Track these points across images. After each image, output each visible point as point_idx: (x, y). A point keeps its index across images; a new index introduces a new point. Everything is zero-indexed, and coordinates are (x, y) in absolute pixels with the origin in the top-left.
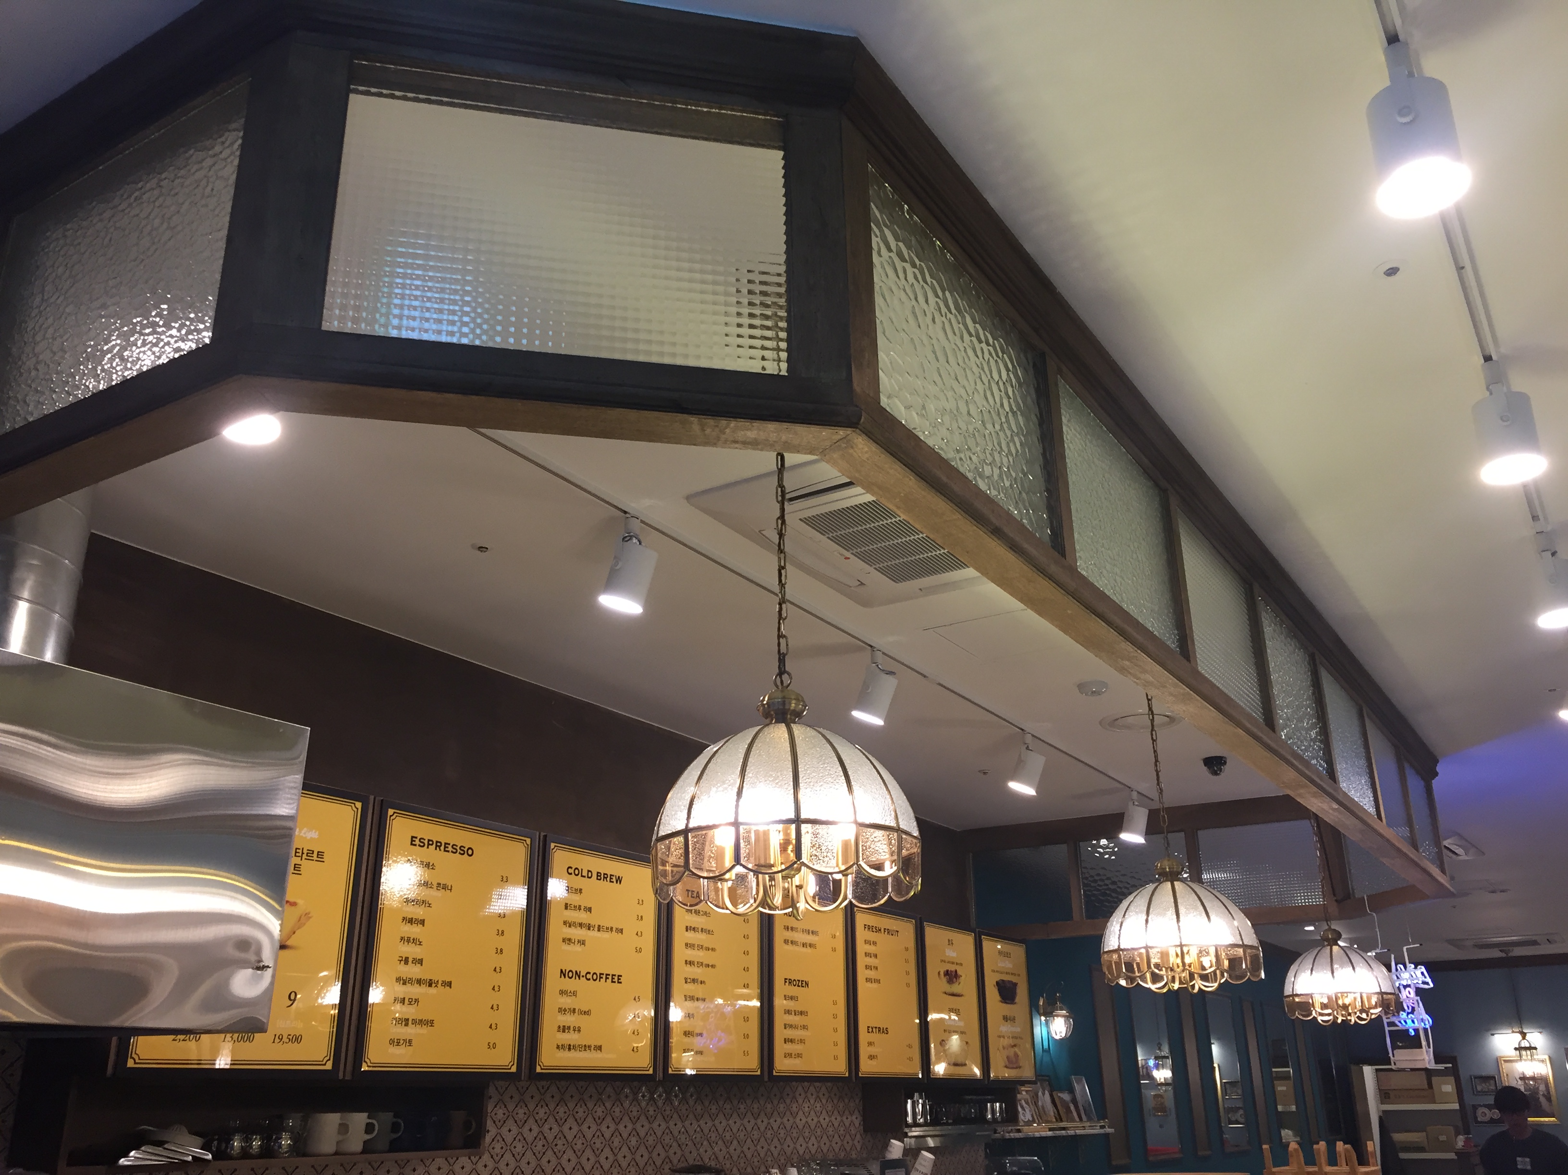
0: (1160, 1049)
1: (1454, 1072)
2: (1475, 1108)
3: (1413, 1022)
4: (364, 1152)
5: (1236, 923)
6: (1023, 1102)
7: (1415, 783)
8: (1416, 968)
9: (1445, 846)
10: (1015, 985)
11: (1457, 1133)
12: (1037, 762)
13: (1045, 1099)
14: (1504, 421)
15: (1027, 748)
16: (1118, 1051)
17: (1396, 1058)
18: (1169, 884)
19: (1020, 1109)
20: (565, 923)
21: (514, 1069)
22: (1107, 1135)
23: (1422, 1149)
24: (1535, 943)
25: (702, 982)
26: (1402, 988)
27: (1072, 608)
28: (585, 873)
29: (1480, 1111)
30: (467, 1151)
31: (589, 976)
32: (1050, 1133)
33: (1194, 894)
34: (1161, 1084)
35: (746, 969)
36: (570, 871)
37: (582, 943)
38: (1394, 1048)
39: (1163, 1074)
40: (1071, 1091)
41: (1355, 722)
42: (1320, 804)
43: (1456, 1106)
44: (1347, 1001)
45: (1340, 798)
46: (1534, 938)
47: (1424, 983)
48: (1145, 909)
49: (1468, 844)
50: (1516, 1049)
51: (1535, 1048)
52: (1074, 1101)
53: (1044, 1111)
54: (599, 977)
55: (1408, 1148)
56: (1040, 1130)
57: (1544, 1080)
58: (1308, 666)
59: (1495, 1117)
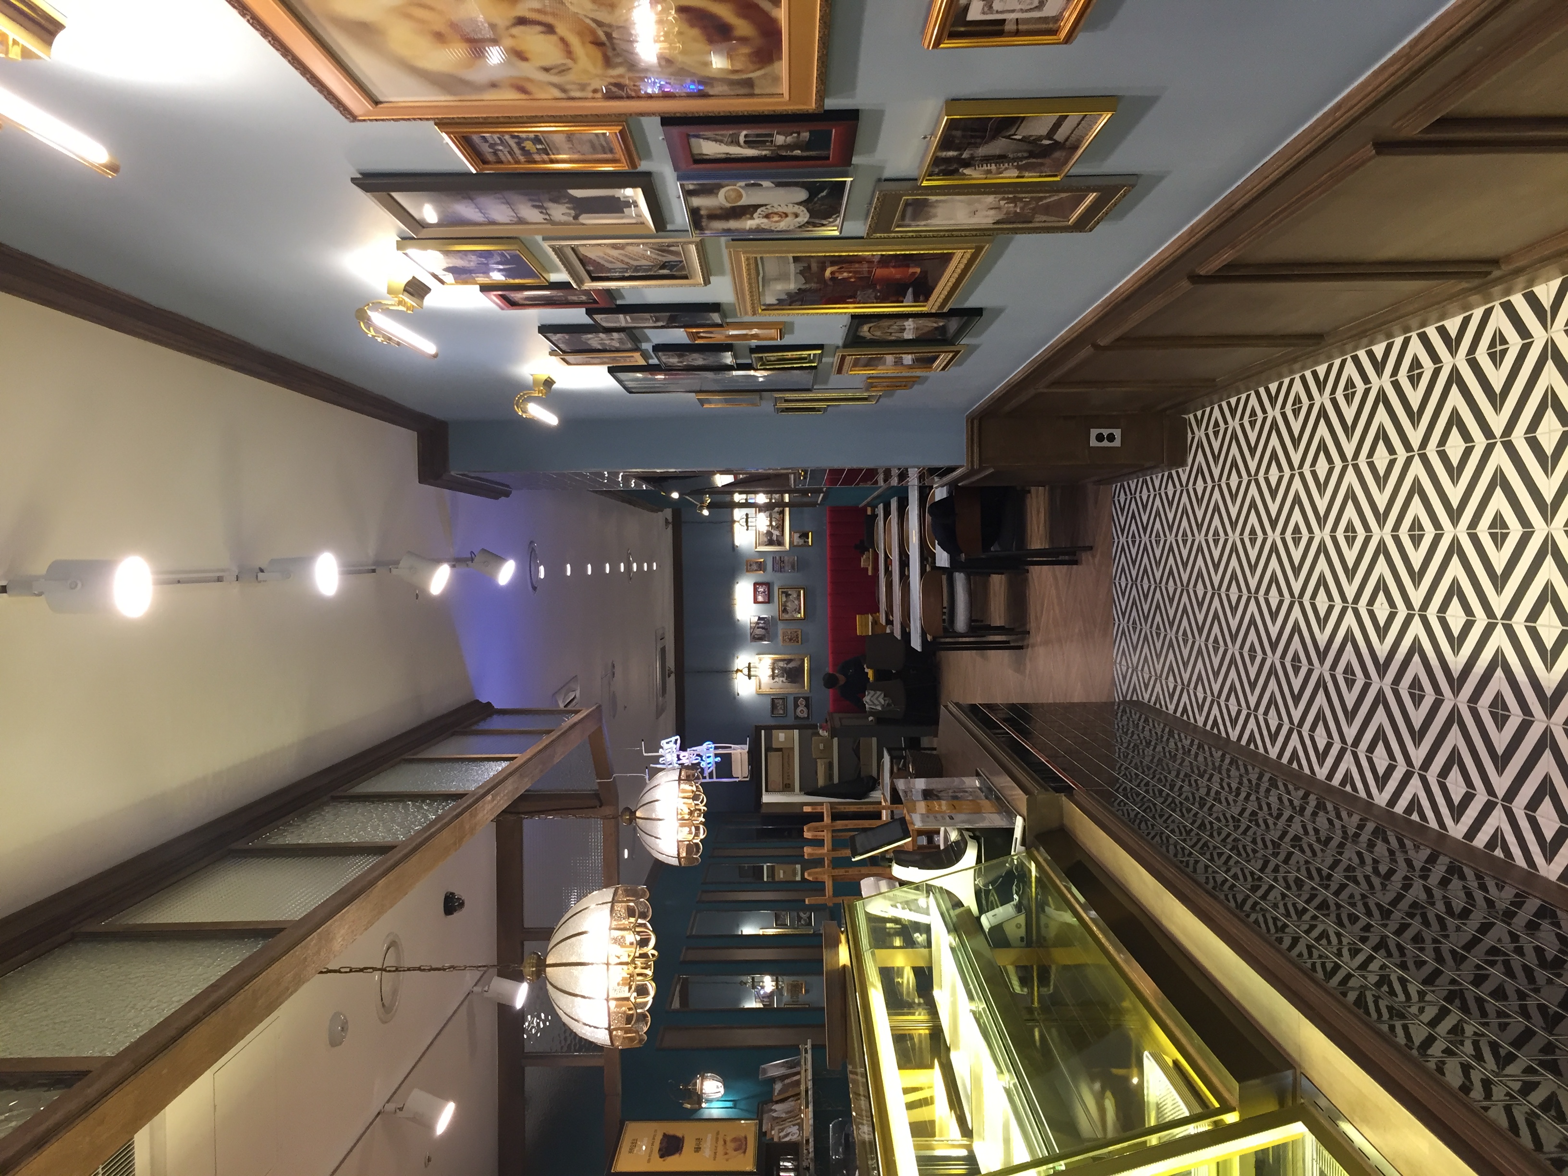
0: (745, 984)
1: (769, 729)
2: (797, 717)
3: (709, 757)
5: (593, 906)
6: (782, 1134)
7: (496, 723)
8: (662, 748)
9: (565, 706)
10: (665, 1135)
11: (818, 734)
12: (417, 1098)
13: (779, 1109)
14: (76, 586)
15: (401, 1109)
16: (745, 1028)
17: (740, 776)
18: (548, 970)
19: (787, 1139)
22: (813, 1047)
23: (830, 765)
24: (663, 650)
26: (680, 762)
27: (161, 1067)
29: (799, 714)
32: (811, 1108)
33: (560, 945)
34: (777, 985)
38: (732, 777)
39: (768, 984)
40: (773, 1080)
41: (415, 767)
42: (485, 812)
43: (796, 732)
44: (687, 811)
45: (482, 791)
46: (659, 649)
47: (676, 743)
48: (570, 997)
49: (566, 687)
50: (750, 678)
51: (749, 664)
52: (782, 1078)
53: (790, 1112)
55: (830, 776)
56: (808, 1116)
57: (775, 661)
58: (343, 804)
59: (804, 703)
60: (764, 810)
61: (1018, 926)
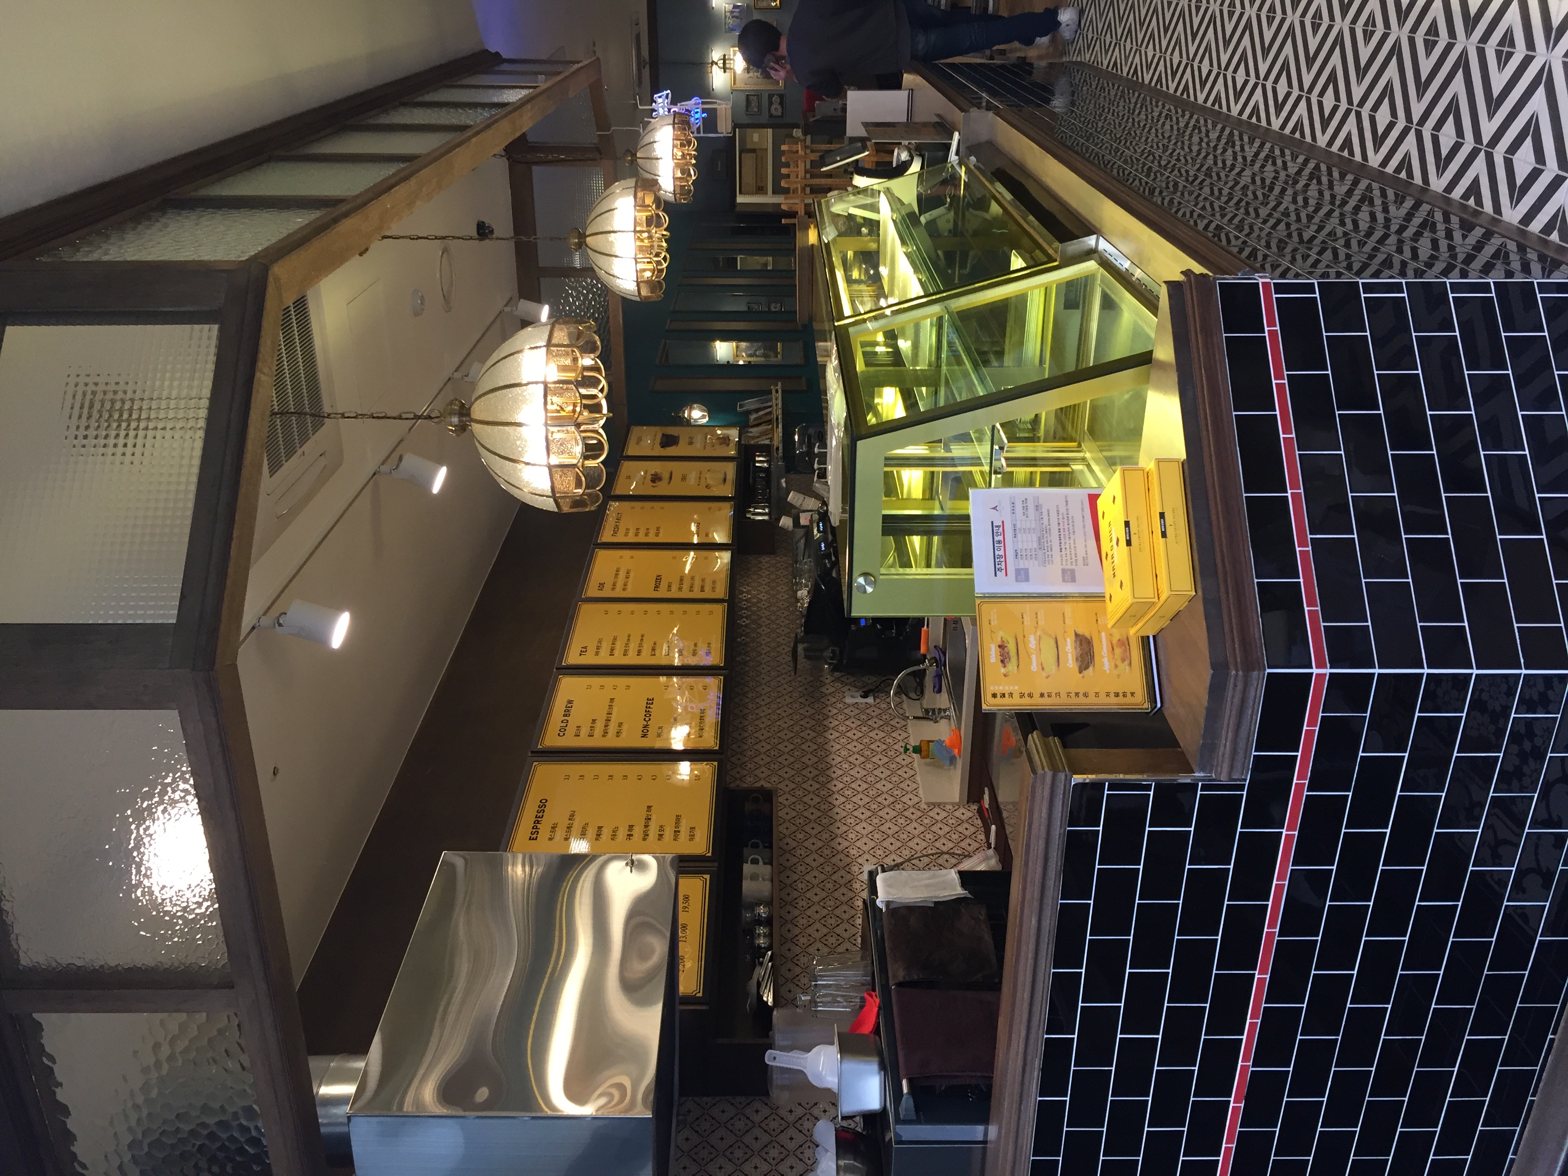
1: (742, 128)
2: (771, 116)
3: (697, 113)
4: (771, 863)
5: (619, 191)
8: (656, 102)
10: (664, 435)
17: (724, 131)
18: (589, 236)
19: (761, 445)
20: (604, 736)
21: (716, 763)
22: (783, 388)
24: (638, 37)
25: (655, 644)
28: (564, 725)
29: (773, 112)
30: (774, 798)
31: (647, 719)
32: (780, 426)
35: (646, 612)
36: (561, 734)
37: (620, 725)
38: (717, 132)
40: (749, 412)
43: (770, 131)
44: (680, 153)
47: (667, 97)
50: (725, 72)
51: (725, 56)
52: (757, 410)
54: (648, 713)
56: (777, 433)
59: (778, 100)
60: (738, 209)
61: (948, 221)
